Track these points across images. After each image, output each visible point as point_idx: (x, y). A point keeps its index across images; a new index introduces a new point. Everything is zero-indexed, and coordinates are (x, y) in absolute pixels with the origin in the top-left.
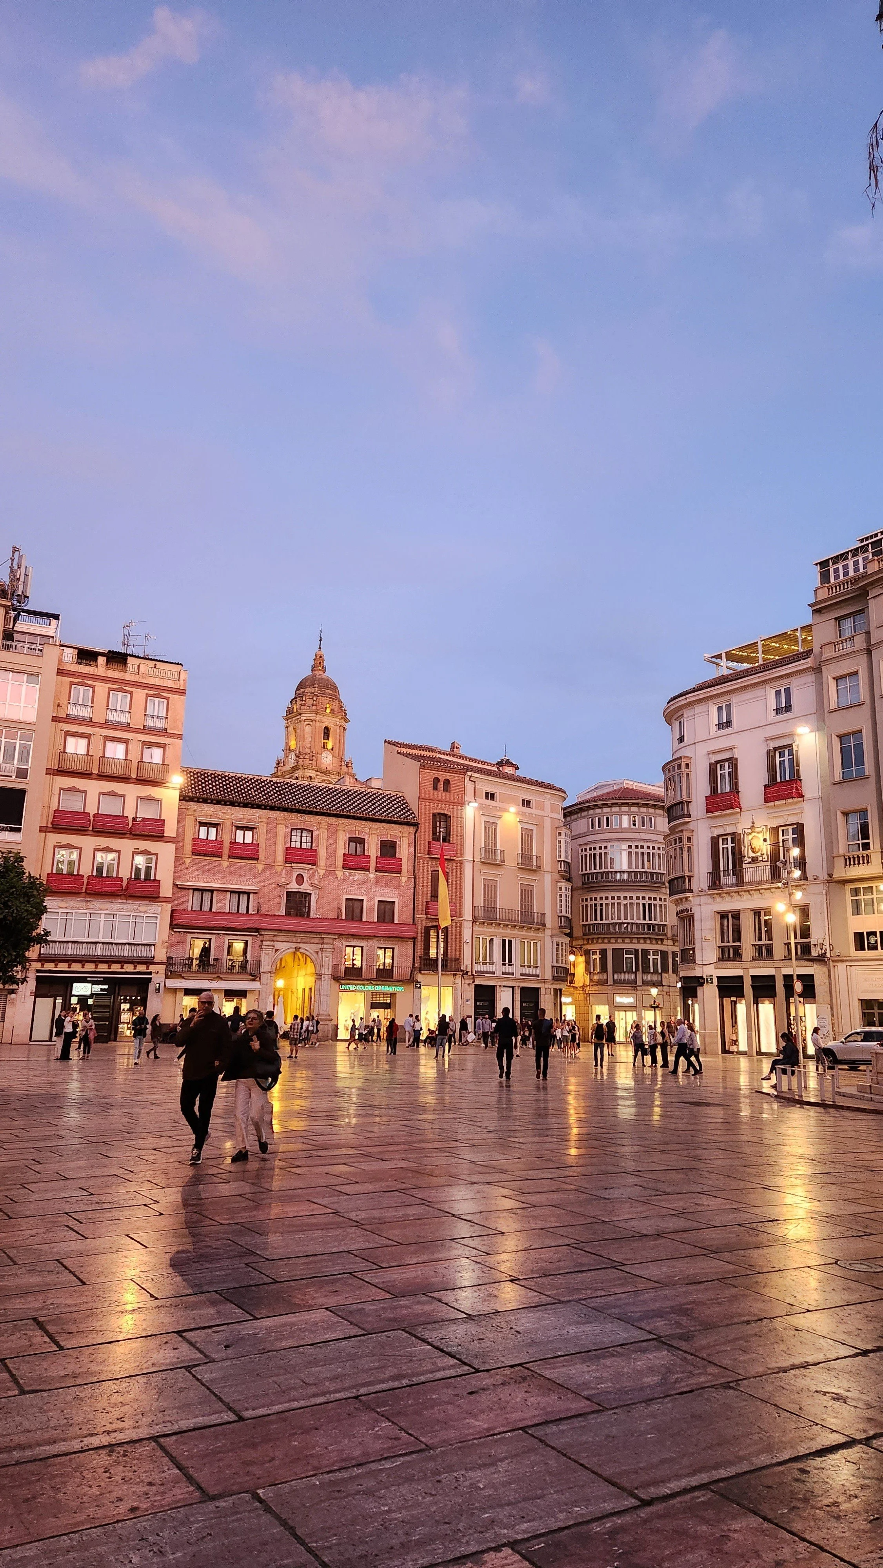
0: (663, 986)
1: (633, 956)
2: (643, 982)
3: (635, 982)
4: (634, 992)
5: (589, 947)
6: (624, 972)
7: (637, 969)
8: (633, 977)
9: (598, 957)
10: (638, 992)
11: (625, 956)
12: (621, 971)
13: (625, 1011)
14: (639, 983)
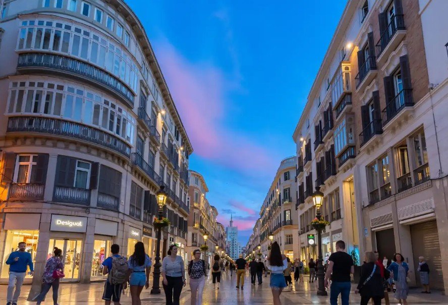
0: (119, 212)
1: (89, 171)
2: (99, 204)
3: (88, 202)
4: (84, 214)
5: (15, 150)
6: (73, 188)
7: (93, 185)
8: (85, 196)
9: (30, 163)
10: (90, 215)
11: (77, 168)
12: (69, 186)
13: (66, 239)
14: (93, 203)
